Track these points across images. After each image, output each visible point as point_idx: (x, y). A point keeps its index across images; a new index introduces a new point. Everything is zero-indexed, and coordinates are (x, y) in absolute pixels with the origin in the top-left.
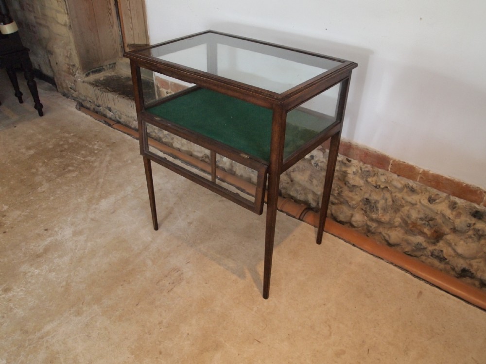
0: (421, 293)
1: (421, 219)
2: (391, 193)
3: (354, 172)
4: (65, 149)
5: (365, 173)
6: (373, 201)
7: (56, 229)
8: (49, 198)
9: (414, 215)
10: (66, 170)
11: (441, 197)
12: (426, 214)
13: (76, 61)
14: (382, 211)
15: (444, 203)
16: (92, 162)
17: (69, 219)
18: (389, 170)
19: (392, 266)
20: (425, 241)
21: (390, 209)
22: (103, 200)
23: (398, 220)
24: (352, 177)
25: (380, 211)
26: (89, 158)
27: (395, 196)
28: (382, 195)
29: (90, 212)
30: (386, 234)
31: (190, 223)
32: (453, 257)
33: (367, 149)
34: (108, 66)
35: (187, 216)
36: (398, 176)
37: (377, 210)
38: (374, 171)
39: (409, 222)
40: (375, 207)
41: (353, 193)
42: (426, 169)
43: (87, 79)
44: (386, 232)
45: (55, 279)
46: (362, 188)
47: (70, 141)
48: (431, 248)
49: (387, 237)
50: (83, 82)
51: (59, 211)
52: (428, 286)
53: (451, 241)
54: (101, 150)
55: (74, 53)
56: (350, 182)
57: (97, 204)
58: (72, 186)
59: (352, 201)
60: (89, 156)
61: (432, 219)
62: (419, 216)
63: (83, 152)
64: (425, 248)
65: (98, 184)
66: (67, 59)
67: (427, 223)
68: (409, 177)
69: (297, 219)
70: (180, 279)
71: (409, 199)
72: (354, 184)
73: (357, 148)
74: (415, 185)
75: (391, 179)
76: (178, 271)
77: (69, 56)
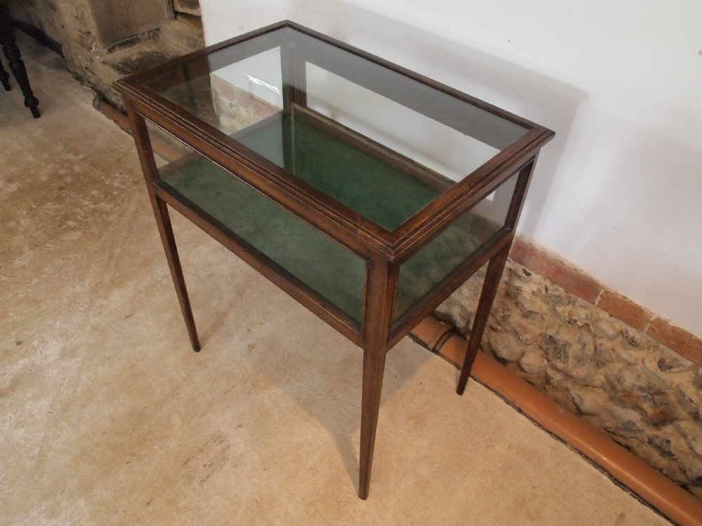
0: (622, 516)
1: (641, 389)
2: (594, 336)
3: (533, 292)
4: (67, 184)
5: (552, 298)
6: (562, 343)
7: (35, 343)
8: (31, 280)
9: (629, 380)
10: (64, 227)
11: (682, 366)
12: (650, 383)
13: (92, 26)
14: (574, 361)
15: (685, 374)
16: (107, 213)
17: (58, 324)
18: (597, 303)
19: (579, 459)
20: (642, 420)
21: (589, 360)
22: (116, 290)
23: (599, 378)
24: (528, 297)
25: (571, 361)
26: (102, 205)
27: (602, 345)
28: (578, 335)
29: (92, 313)
30: (576, 395)
31: (251, 347)
32: (686, 454)
33: (561, 262)
34: (147, 34)
35: (249, 331)
36: (611, 316)
37: (567, 357)
38: (569, 298)
39: (619, 387)
40: (562, 352)
41: (529, 320)
42: (664, 316)
43: (109, 57)
44: (576, 392)
45: (22, 442)
46: (544, 316)
47: (77, 169)
48: (650, 432)
49: (577, 400)
50: (104, 63)
51: (44, 307)
52: (636, 502)
53: (687, 431)
54: (123, 190)
55: (88, 12)
56: (525, 306)
57: (106, 298)
58: (69, 258)
59: (526, 333)
60: (102, 201)
61: (659, 393)
62: (638, 384)
63: (95, 192)
64: (641, 431)
65: (111, 257)
66: (78, 22)
67: (651, 397)
68: (630, 323)
69: (428, 349)
70: (224, 458)
71: (624, 354)
72: (531, 309)
73: (543, 256)
74: (638, 336)
75: (597, 318)
76: (221, 442)
77: (79, 17)
